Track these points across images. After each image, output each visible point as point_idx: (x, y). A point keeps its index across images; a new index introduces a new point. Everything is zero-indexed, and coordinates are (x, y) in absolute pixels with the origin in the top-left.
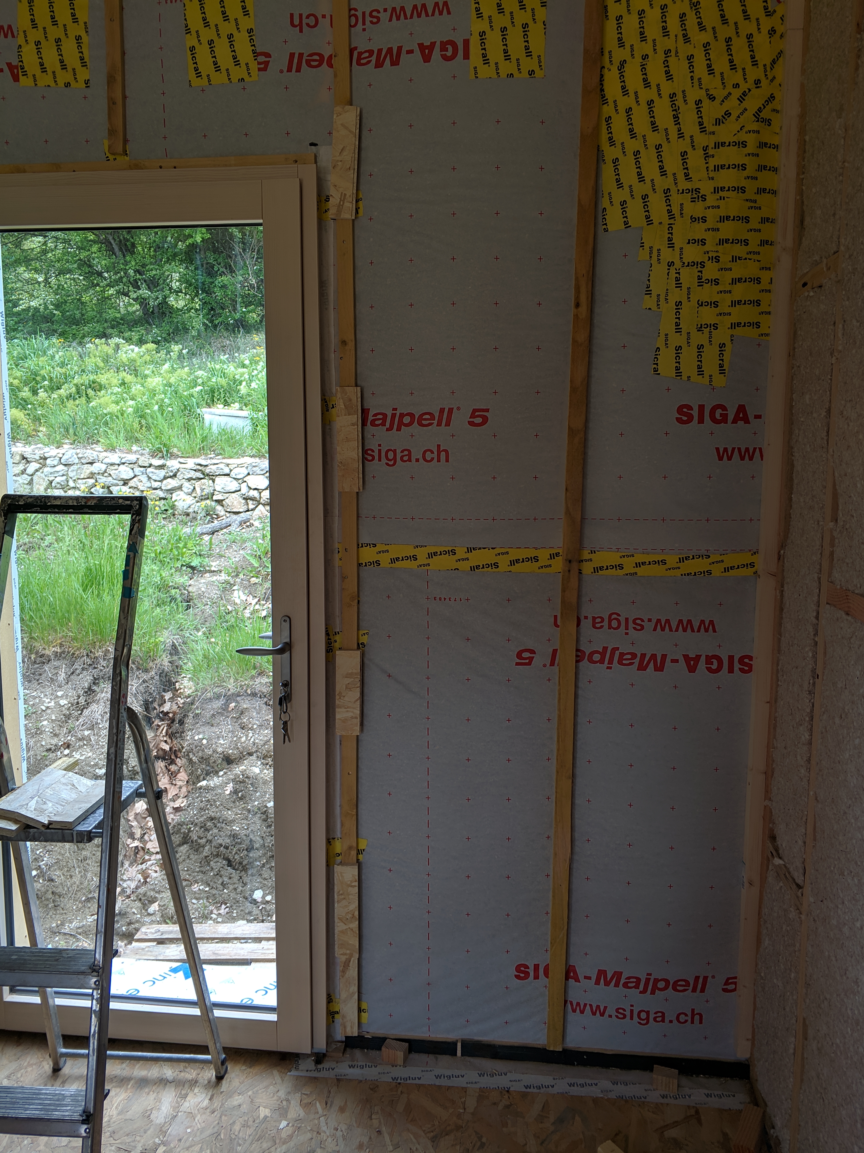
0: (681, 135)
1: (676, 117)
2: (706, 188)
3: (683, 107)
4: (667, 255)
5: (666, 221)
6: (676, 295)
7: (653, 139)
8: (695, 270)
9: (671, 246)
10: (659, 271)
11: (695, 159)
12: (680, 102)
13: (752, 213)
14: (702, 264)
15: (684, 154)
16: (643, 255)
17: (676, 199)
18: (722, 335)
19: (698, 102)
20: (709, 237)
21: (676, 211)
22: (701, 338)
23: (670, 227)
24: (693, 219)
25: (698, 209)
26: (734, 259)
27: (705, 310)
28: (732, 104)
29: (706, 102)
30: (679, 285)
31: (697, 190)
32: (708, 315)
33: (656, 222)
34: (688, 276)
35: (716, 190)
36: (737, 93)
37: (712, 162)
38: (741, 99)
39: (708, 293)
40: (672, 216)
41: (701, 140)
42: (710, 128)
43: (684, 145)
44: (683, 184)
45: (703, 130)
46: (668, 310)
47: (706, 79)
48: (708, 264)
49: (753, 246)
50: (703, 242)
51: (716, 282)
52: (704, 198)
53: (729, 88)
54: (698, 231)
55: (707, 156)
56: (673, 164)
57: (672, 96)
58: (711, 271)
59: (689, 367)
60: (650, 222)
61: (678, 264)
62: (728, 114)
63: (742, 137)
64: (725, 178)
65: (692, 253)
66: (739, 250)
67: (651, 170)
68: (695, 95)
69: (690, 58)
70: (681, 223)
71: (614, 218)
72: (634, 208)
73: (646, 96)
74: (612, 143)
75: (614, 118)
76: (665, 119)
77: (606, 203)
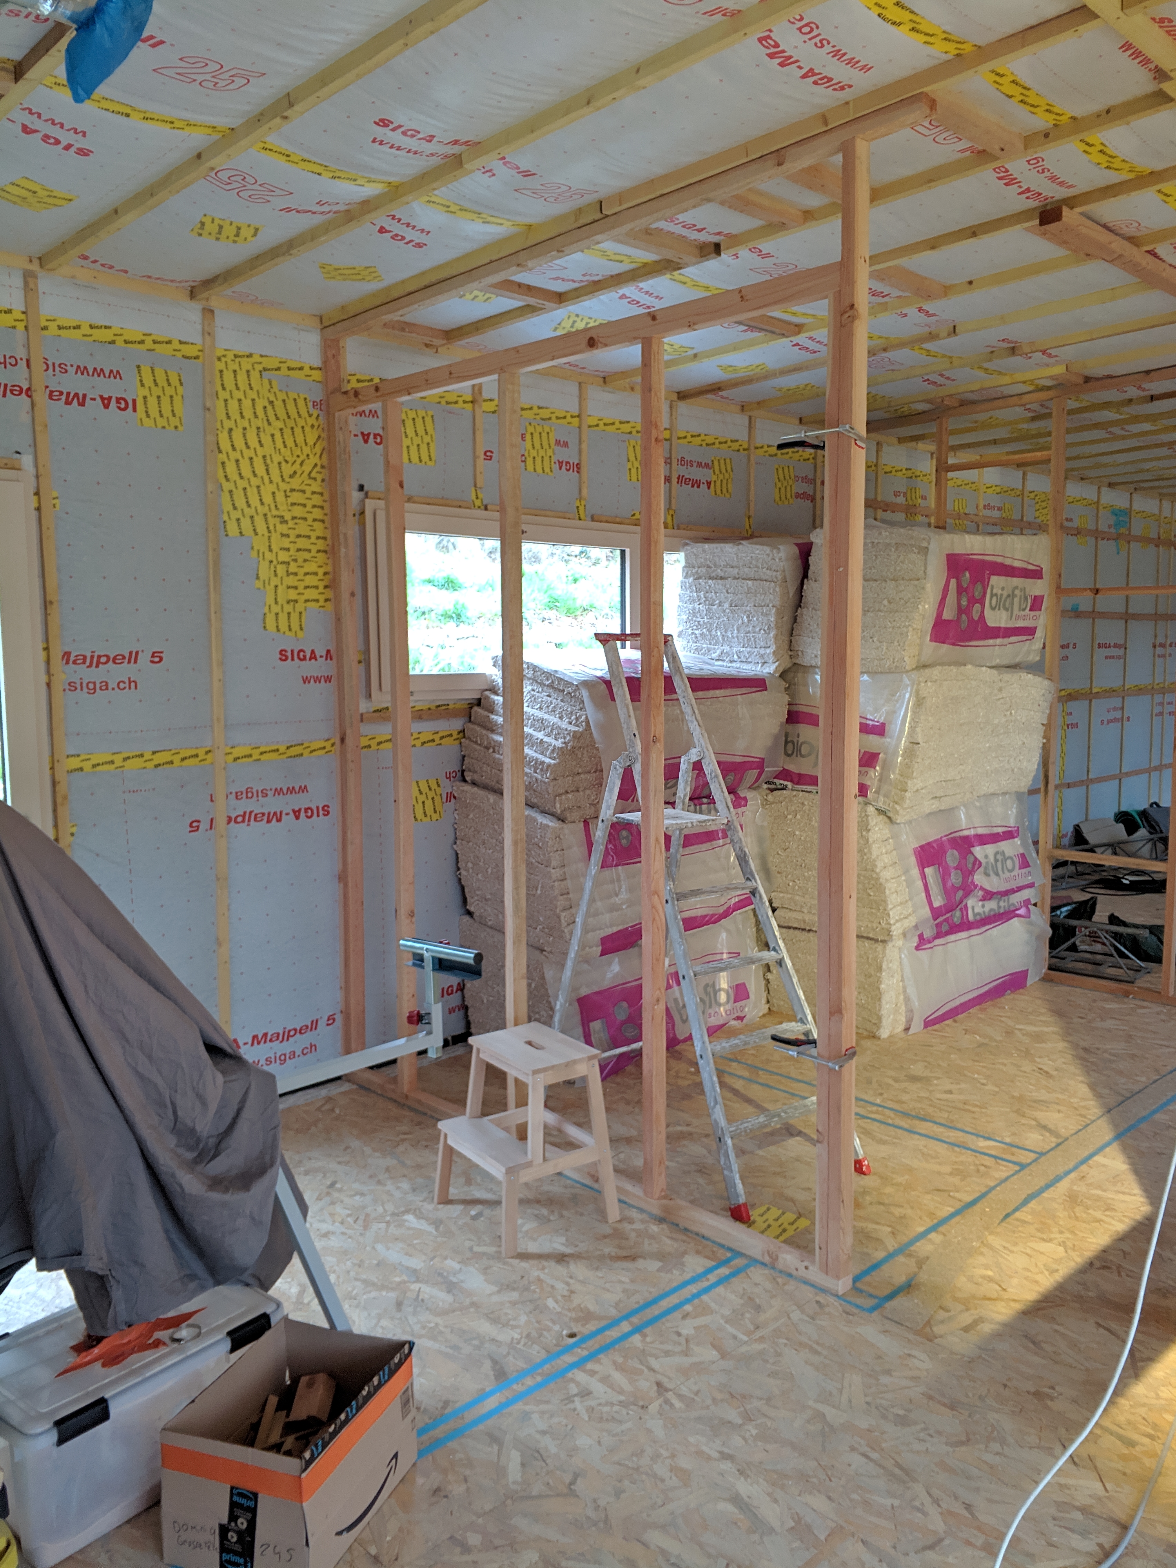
0: (271, 482)
1: (267, 470)
2: (288, 517)
3: (271, 466)
4: (268, 555)
5: (267, 534)
6: (275, 581)
7: (255, 482)
8: (284, 566)
9: (271, 550)
10: (264, 565)
11: (280, 497)
12: (269, 461)
13: (311, 533)
14: (288, 563)
15: (274, 493)
16: (254, 554)
17: (271, 521)
18: (300, 607)
19: (279, 463)
20: (291, 546)
21: (272, 528)
22: (288, 608)
23: (269, 538)
24: (283, 535)
25: (283, 528)
26: (305, 561)
27: (291, 591)
28: (297, 466)
29: (283, 464)
30: (276, 575)
31: (282, 517)
32: (292, 595)
33: (260, 533)
34: (281, 569)
35: (294, 518)
36: (299, 461)
37: (290, 500)
38: (302, 464)
39: (291, 581)
40: (270, 532)
41: (283, 486)
42: (287, 479)
43: (273, 488)
44: (275, 512)
45: (283, 480)
46: (270, 589)
47: (283, 450)
48: (292, 563)
49: (313, 553)
50: (288, 550)
51: (296, 574)
52: (286, 522)
53: (295, 458)
54: (286, 543)
55: (286, 496)
56: (268, 499)
57: (264, 457)
58: (293, 568)
59: (283, 626)
60: (256, 534)
61: (275, 562)
62: (295, 473)
63: (303, 487)
64: (298, 511)
65: (283, 556)
66: (307, 555)
67: (254, 501)
68: (277, 458)
69: (273, 435)
70: (275, 537)
71: (233, 529)
72: (246, 524)
73: (248, 453)
74: (228, 480)
75: (227, 463)
76: (260, 470)
77: (225, 517)
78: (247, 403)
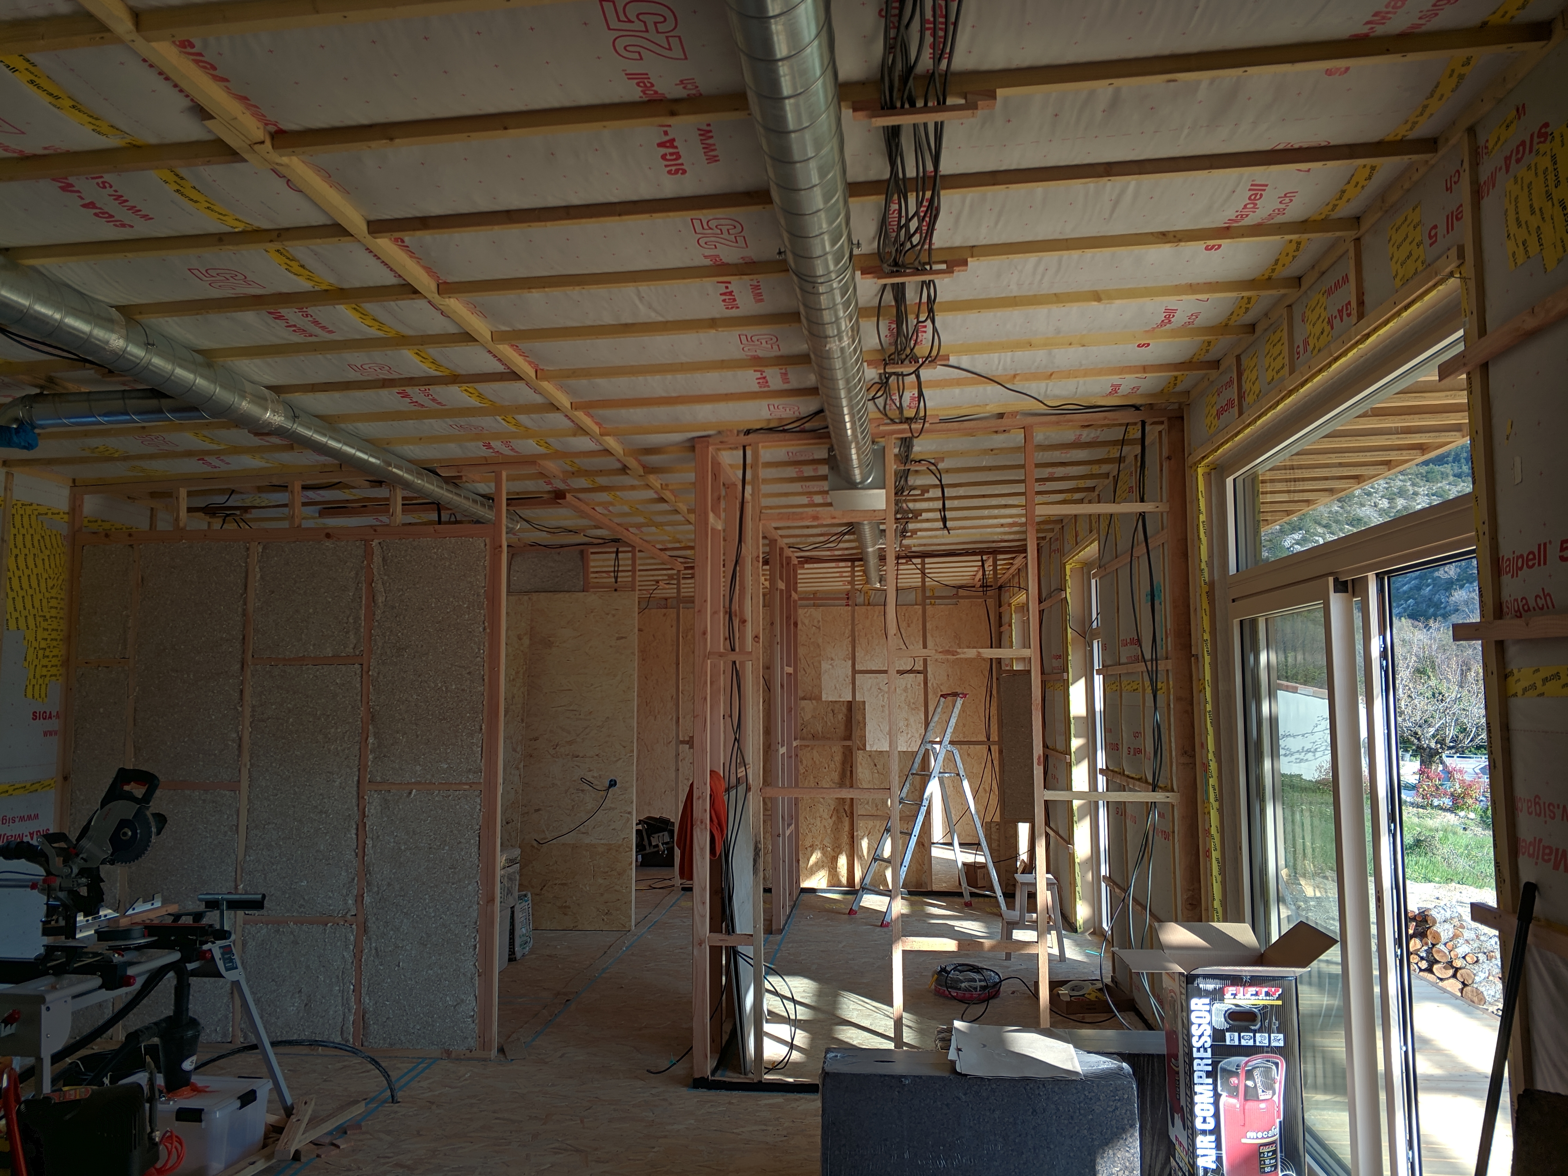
0: (40, 592)
1: (38, 584)
2: (47, 616)
3: (40, 581)
4: (35, 644)
5: (34, 628)
6: (36, 662)
7: (30, 592)
8: (42, 651)
9: (36, 640)
10: (31, 650)
11: (45, 602)
12: (40, 578)
13: (58, 628)
14: (45, 649)
15: (41, 600)
16: (25, 643)
17: (38, 619)
18: (46, 680)
19: (46, 579)
20: (48, 637)
21: (38, 624)
22: (40, 681)
23: (36, 631)
24: (44, 629)
25: (44, 625)
26: (54, 647)
27: (44, 669)
28: (55, 581)
29: (48, 579)
30: (37, 658)
31: (44, 616)
32: (44, 671)
33: (31, 628)
34: (41, 653)
35: (51, 617)
36: (56, 577)
37: (50, 605)
38: (58, 579)
39: (45, 662)
40: (36, 627)
41: (47, 595)
42: (49, 590)
43: (41, 596)
44: (41, 613)
45: (47, 591)
46: (32, 667)
47: (48, 570)
48: (47, 649)
49: (58, 642)
50: (46, 639)
51: (48, 657)
52: (47, 620)
53: (54, 575)
54: (45, 635)
55: (48, 602)
56: (37, 604)
57: (37, 574)
58: (47, 652)
59: (37, 694)
60: (28, 629)
61: (37, 648)
62: (54, 585)
63: (58, 595)
64: (53, 612)
65: (43, 644)
66: (54, 643)
67: (29, 606)
68: (45, 576)
69: (43, 560)
70: (40, 630)
71: (12, 625)
72: (22, 621)
73: (27, 572)
74: (12, 590)
75: (13, 579)
76: (34, 584)
77: (8, 616)
78: (28, 537)
